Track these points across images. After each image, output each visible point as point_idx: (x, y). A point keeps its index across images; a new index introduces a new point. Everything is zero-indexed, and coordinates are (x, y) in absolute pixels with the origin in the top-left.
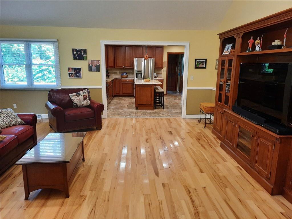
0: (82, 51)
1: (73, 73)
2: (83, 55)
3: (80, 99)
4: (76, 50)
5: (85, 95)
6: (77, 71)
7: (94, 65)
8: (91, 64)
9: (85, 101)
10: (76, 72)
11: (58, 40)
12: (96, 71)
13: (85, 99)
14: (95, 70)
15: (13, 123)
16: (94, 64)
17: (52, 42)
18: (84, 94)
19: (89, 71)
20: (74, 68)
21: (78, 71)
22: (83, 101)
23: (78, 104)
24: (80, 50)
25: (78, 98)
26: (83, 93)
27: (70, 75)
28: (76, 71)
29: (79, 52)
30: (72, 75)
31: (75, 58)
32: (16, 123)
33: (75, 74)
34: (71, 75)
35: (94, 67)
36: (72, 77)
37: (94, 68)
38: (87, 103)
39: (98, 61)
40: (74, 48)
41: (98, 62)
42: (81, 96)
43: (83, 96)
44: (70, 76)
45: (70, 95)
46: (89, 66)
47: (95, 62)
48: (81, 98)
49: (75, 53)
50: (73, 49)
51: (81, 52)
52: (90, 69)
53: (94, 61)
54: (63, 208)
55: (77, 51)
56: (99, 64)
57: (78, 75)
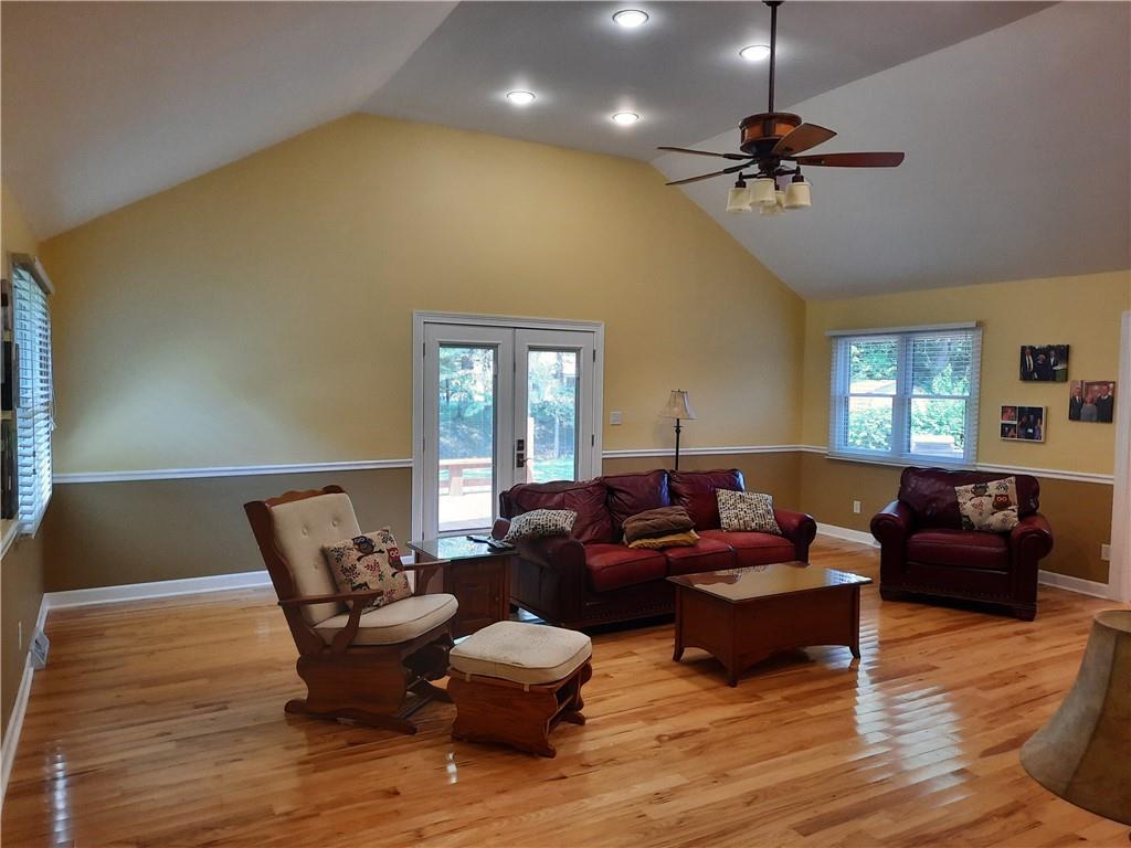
0: (1053, 353)
1: (1015, 423)
2: (1055, 365)
3: (981, 504)
4: (1032, 348)
5: (1002, 496)
6: (1029, 418)
7: (1088, 399)
8: (1080, 394)
9: (999, 515)
10: (1026, 423)
11: (980, 325)
12: (1095, 418)
13: (1000, 505)
14: (1092, 415)
15: (753, 525)
16: (1090, 396)
17: (961, 329)
18: (1002, 491)
19: (1070, 418)
20: (1022, 409)
21: (1032, 417)
22: (993, 514)
23: (975, 518)
24: (1047, 351)
25: (976, 501)
26: (997, 488)
27: (1005, 431)
28: (1024, 419)
29: (1042, 356)
30: (1012, 430)
31: (1026, 376)
32: (761, 526)
33: (1021, 426)
34: (1009, 430)
35: (1089, 405)
36: (1013, 437)
37: (1088, 407)
38: (1004, 521)
39: (1106, 383)
40: (1026, 344)
41: (1105, 388)
42: (990, 496)
43: (993, 498)
44: (1004, 434)
45: (957, 488)
46: (1073, 400)
47: (1096, 388)
48: (987, 502)
49: (1029, 360)
50: (1023, 348)
51: (1048, 357)
52: (1075, 415)
53: (1090, 384)
54: (705, 693)
55: (1034, 351)
56: (1110, 394)
57: (1031, 431)
